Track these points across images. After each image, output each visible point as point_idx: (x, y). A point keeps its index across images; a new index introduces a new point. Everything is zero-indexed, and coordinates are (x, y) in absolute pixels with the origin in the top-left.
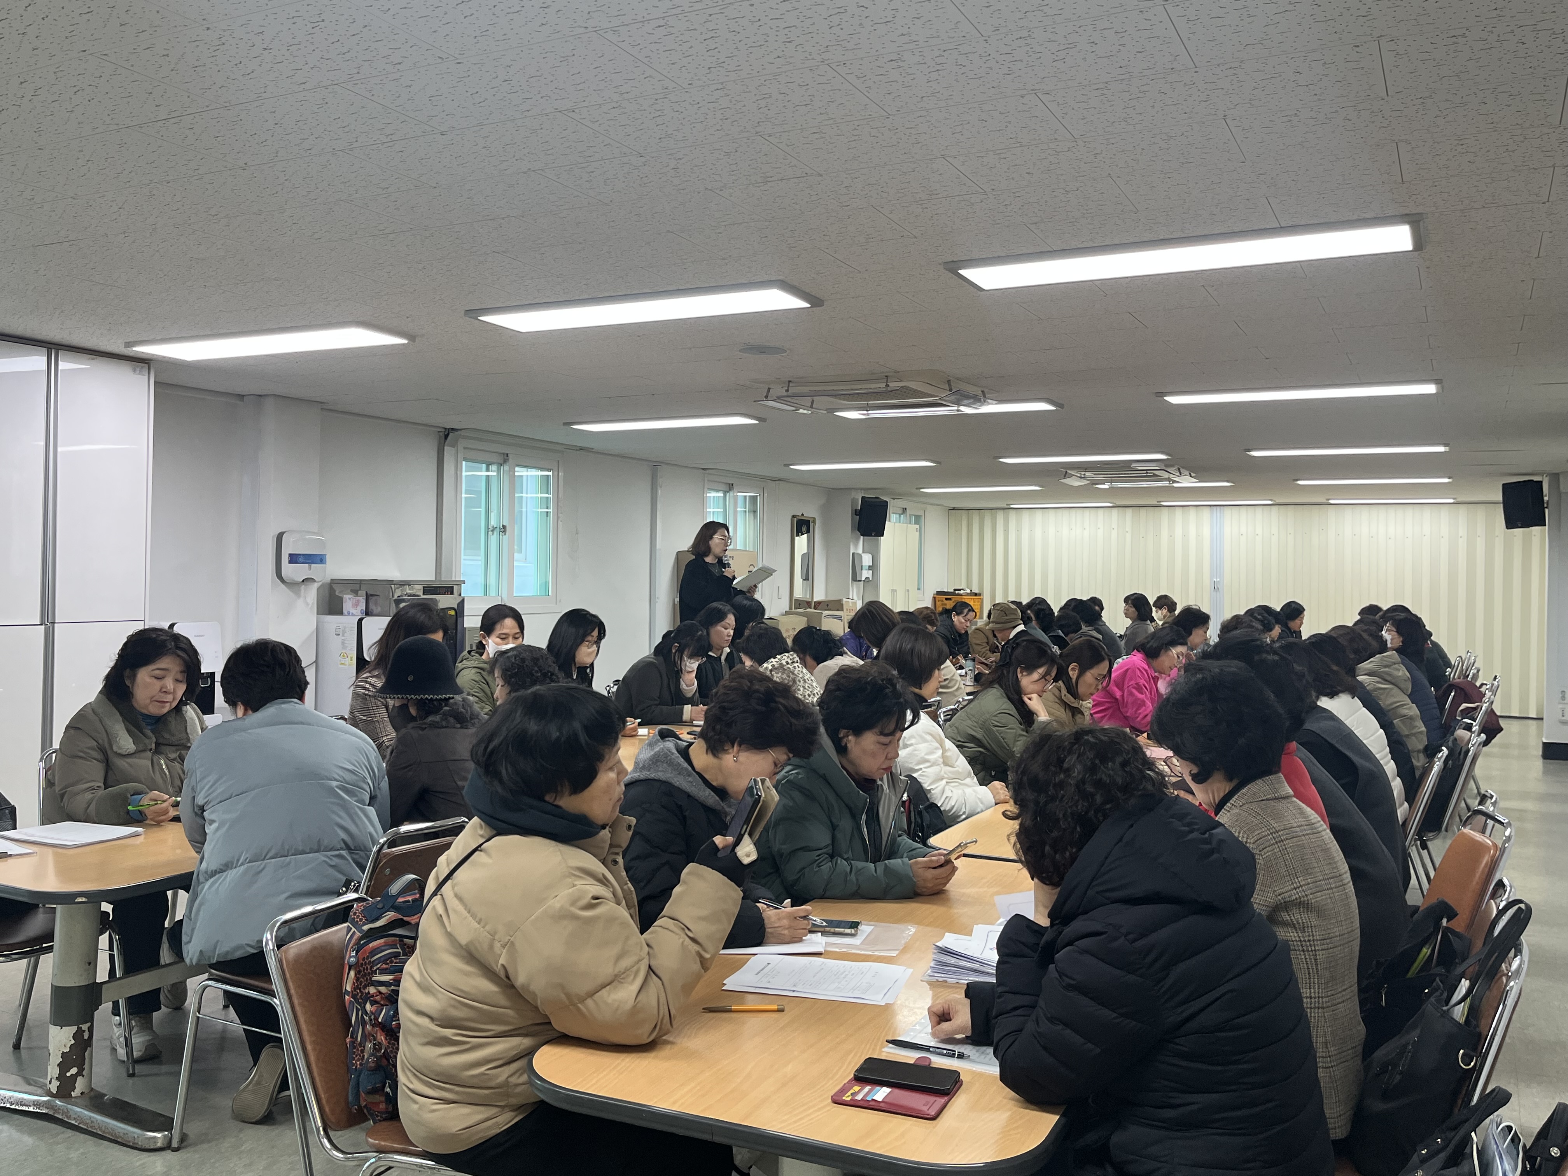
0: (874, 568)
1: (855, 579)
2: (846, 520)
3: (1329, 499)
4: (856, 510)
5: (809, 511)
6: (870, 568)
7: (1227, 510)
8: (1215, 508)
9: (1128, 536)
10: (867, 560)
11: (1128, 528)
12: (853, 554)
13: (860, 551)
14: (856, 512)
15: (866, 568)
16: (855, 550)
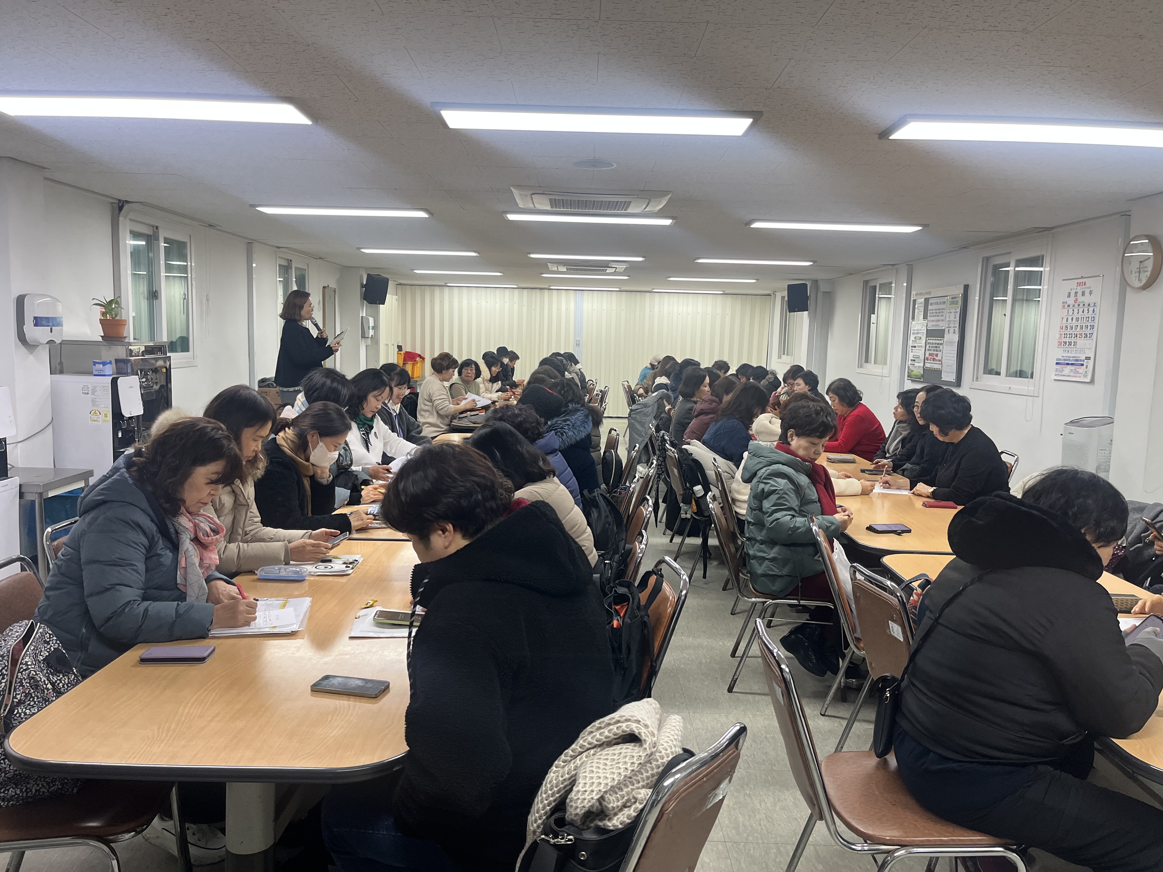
0: (376, 328)
1: (363, 336)
2: (357, 293)
3: (653, 289)
4: (362, 284)
5: (333, 285)
6: (373, 328)
7: (585, 293)
8: (578, 291)
9: (525, 309)
10: (371, 320)
11: (525, 302)
12: (362, 317)
13: (364, 315)
14: (362, 286)
15: (371, 328)
16: (363, 314)
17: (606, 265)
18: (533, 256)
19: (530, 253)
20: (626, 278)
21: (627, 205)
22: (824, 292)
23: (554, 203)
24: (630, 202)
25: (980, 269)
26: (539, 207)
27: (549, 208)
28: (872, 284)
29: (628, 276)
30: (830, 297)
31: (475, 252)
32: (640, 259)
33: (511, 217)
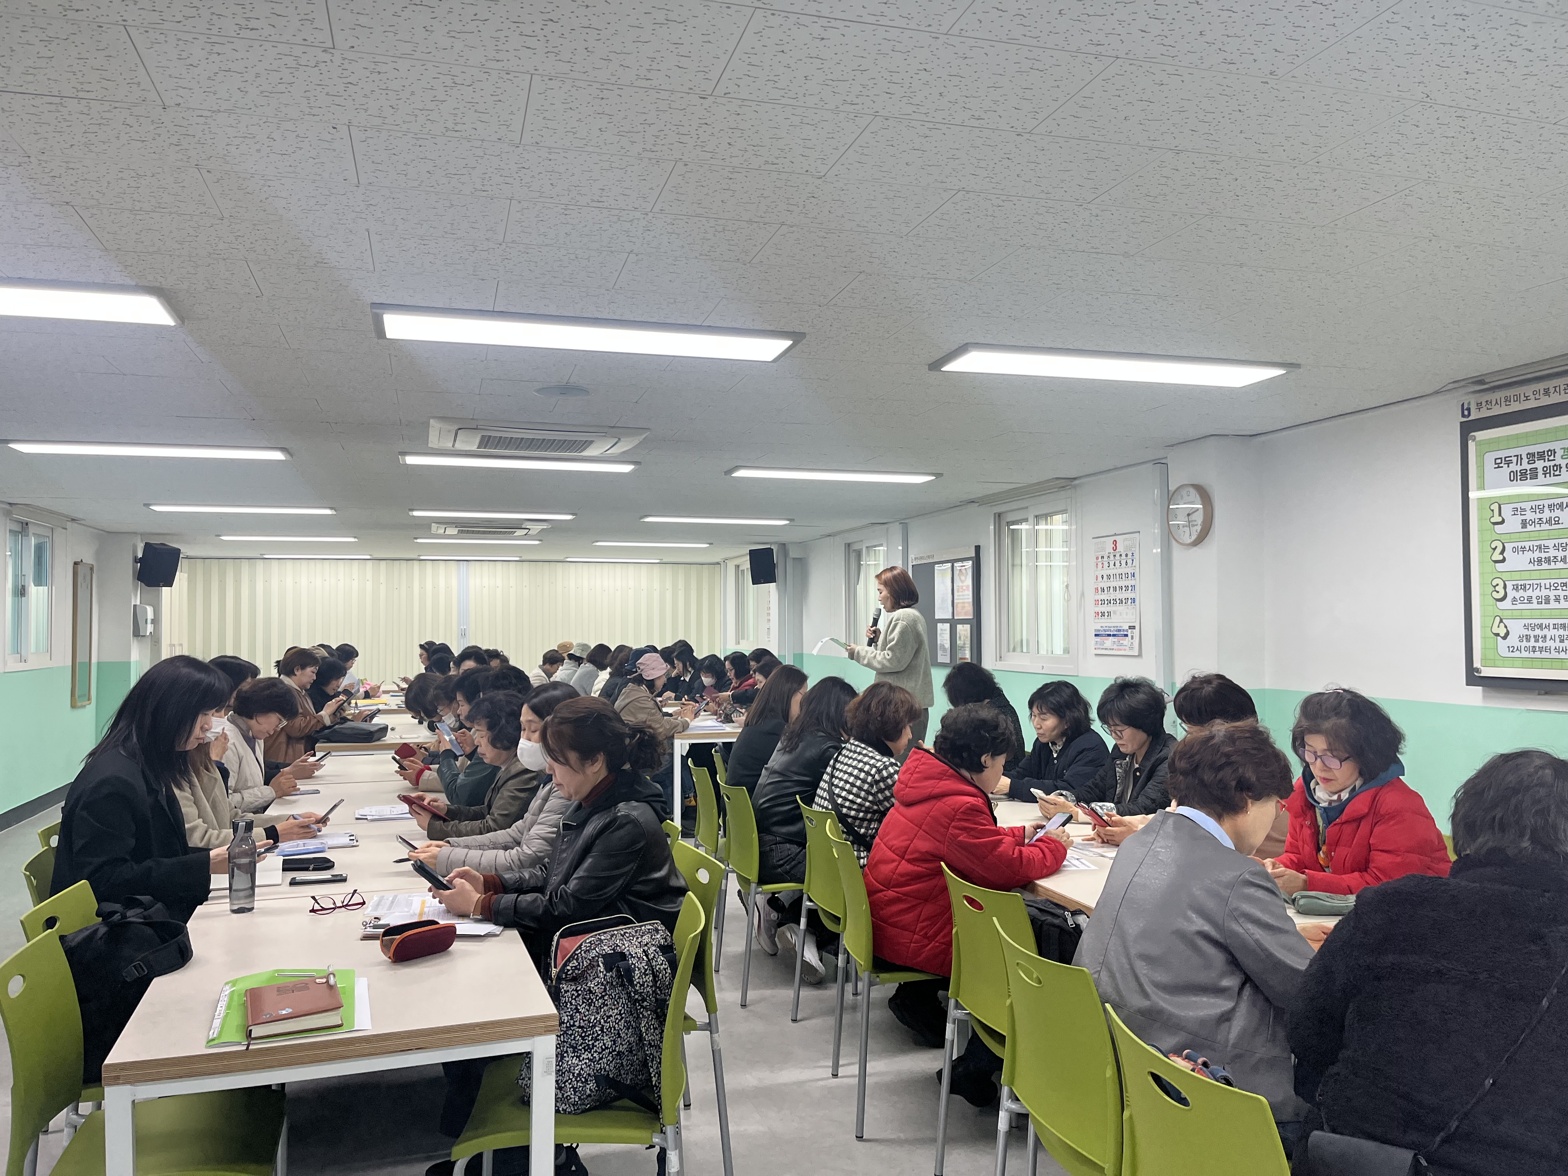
0: (156, 621)
1: (137, 634)
2: (127, 570)
4: (136, 557)
5: (90, 559)
6: (153, 621)
7: (472, 564)
9: (383, 588)
10: (150, 610)
11: (382, 579)
12: (135, 606)
13: (138, 603)
14: (136, 560)
15: (149, 621)
16: (136, 601)
17: (517, 525)
18: (416, 513)
19: (412, 510)
20: (537, 542)
21: (587, 444)
22: (794, 559)
23: (485, 442)
24: (592, 442)
25: (992, 527)
26: (459, 446)
27: (474, 448)
28: (856, 547)
29: (540, 540)
30: (802, 563)
31: (331, 508)
32: (569, 517)
33: (411, 460)
